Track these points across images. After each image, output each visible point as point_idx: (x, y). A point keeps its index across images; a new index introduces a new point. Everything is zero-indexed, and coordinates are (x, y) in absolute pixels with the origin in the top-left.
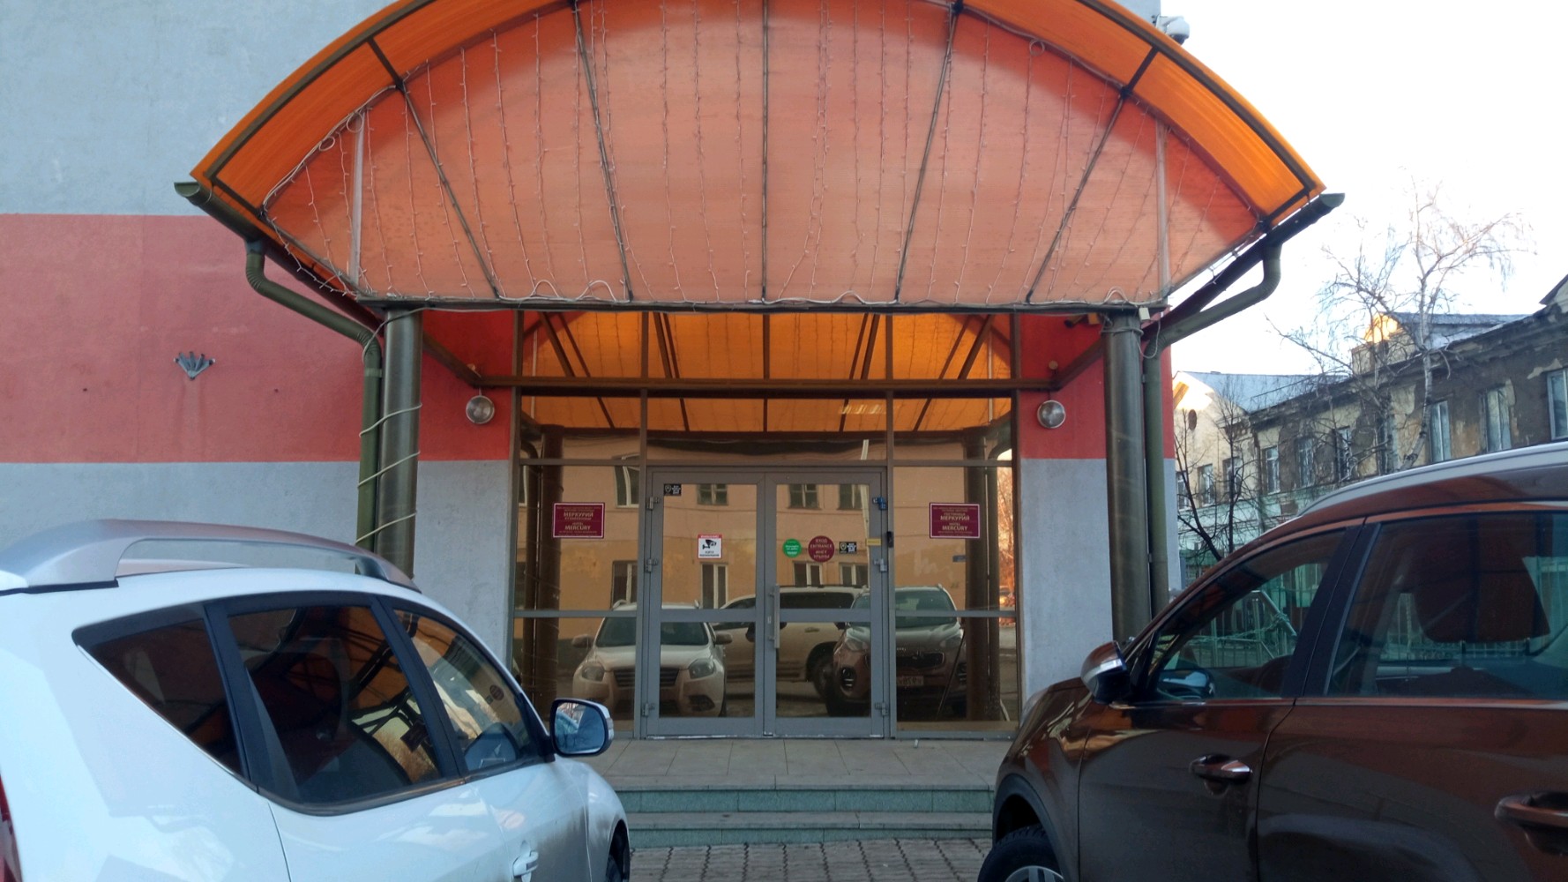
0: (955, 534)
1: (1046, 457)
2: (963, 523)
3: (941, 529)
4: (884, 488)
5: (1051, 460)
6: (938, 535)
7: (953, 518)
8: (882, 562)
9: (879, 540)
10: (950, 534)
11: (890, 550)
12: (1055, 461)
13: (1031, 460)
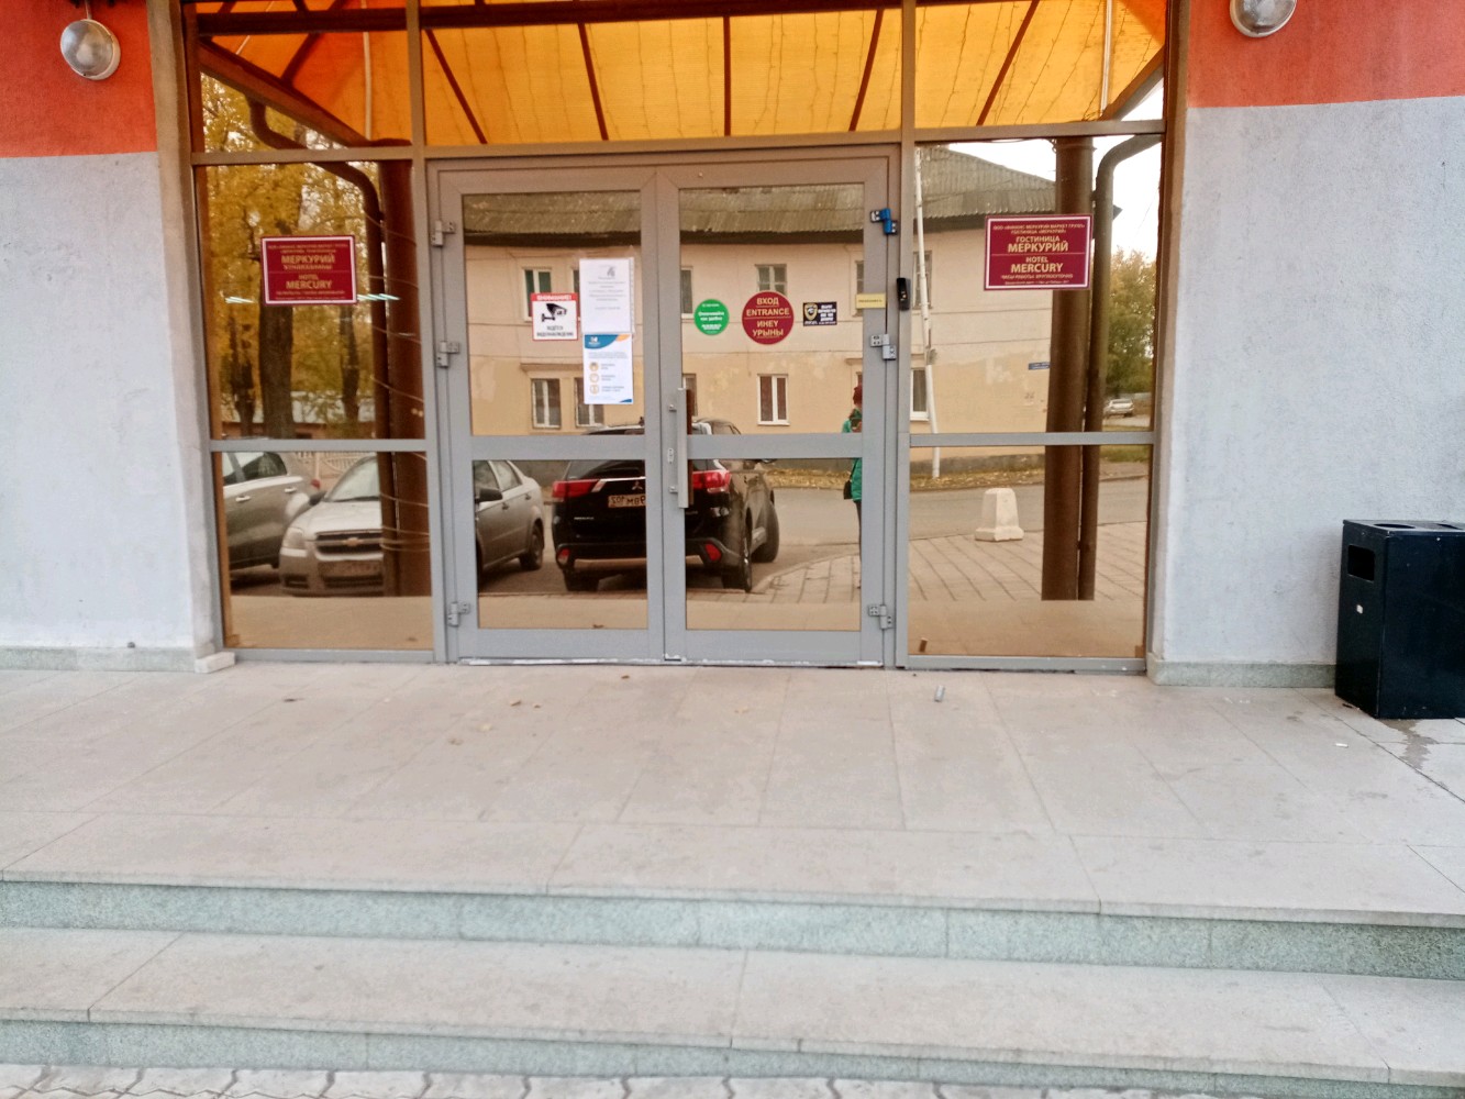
0: (1036, 281)
1: (1243, 104)
2: (1053, 257)
3: (1008, 272)
4: (893, 190)
5: (1252, 108)
6: (1002, 282)
7: (1034, 247)
8: (886, 339)
9: (882, 297)
10: (1026, 281)
11: (903, 315)
12: (1264, 111)
13: (1209, 111)
